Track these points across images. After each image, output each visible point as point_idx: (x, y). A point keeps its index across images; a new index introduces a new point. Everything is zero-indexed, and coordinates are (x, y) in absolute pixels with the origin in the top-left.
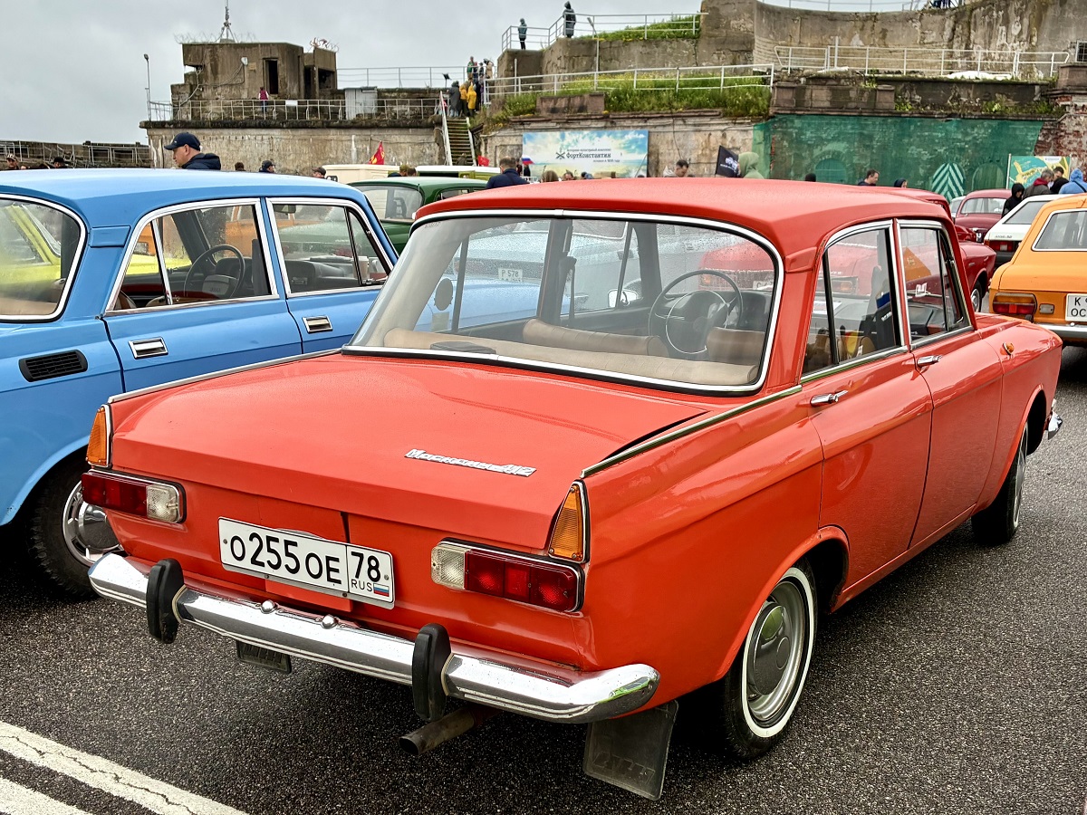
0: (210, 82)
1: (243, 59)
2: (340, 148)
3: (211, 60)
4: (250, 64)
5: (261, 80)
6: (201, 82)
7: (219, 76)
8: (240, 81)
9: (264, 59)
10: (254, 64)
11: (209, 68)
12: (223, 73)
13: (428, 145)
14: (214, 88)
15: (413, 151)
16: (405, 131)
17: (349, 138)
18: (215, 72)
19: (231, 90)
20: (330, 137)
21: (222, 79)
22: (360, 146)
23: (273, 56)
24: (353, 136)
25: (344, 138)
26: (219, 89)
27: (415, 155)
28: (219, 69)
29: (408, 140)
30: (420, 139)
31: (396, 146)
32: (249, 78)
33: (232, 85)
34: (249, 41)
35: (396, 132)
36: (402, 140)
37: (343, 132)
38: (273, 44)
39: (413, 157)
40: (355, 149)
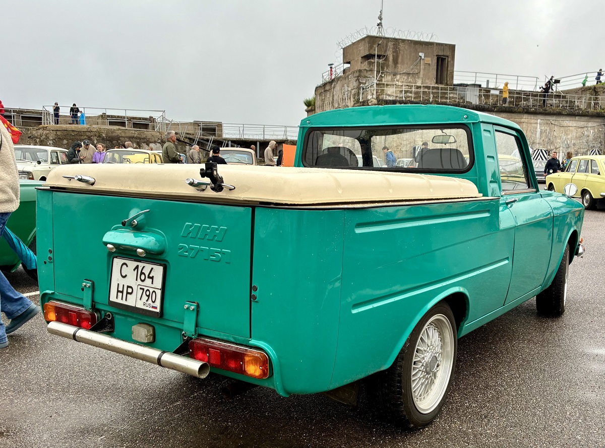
0: (390, 70)
1: (420, 54)
2: (529, 129)
3: (393, 52)
4: (426, 59)
5: (433, 73)
6: (383, 69)
7: (399, 65)
8: (416, 71)
9: (437, 55)
10: (429, 59)
11: (391, 58)
12: (403, 63)
13: (586, 129)
14: (394, 75)
15: (577, 133)
16: (573, 118)
17: (536, 122)
18: (396, 62)
19: (408, 78)
20: (523, 120)
21: (401, 68)
22: (543, 128)
23: (445, 54)
24: (539, 120)
25: (532, 121)
26: (398, 77)
27: (578, 135)
28: (400, 60)
29: (575, 125)
30: (582, 124)
31: (566, 128)
32: (424, 69)
33: (409, 74)
34: (427, 40)
35: (568, 118)
36: (571, 125)
37: (532, 117)
38: (446, 45)
39: (576, 137)
40: (539, 130)
